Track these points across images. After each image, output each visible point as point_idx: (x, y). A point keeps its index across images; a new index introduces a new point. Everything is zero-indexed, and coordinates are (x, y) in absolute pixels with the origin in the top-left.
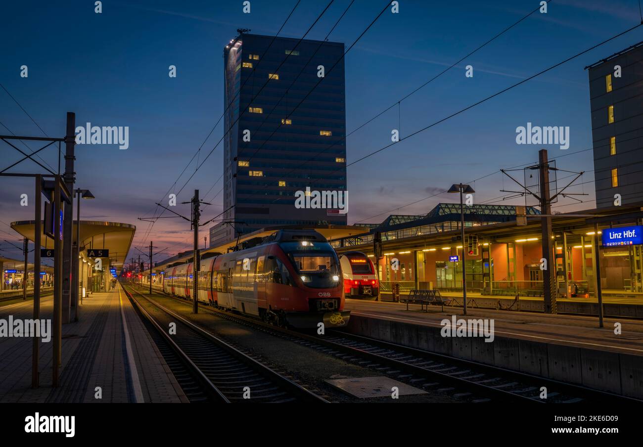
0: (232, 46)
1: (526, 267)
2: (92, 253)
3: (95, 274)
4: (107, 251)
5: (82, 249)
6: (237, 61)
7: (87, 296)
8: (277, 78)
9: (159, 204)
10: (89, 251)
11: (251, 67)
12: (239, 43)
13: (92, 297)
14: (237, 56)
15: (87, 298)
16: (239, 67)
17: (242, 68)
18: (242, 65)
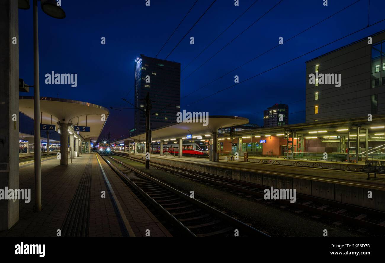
0: (138, 61)
1: (280, 146)
2: (78, 128)
3: (83, 145)
4: (89, 127)
5: (70, 125)
6: (140, 67)
7: (78, 156)
8: (155, 74)
9: (124, 99)
10: (75, 127)
11: (145, 69)
12: (141, 60)
13: (81, 157)
14: (140, 64)
15: (78, 157)
16: (141, 69)
17: (142, 70)
18: (142, 68)
